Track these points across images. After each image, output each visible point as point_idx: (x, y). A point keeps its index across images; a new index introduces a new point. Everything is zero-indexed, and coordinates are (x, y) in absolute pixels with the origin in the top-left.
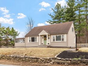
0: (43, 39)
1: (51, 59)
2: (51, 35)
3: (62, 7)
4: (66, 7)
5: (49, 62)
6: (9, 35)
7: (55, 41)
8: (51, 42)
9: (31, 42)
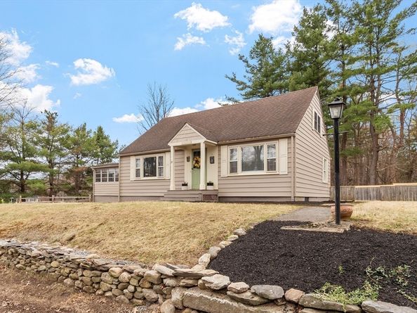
0: (188, 166)
1: (167, 281)
2: (219, 145)
3: (277, 50)
4: (292, 49)
5: (156, 302)
6: (85, 155)
7: (240, 172)
8: (220, 178)
9: (142, 177)
